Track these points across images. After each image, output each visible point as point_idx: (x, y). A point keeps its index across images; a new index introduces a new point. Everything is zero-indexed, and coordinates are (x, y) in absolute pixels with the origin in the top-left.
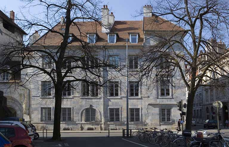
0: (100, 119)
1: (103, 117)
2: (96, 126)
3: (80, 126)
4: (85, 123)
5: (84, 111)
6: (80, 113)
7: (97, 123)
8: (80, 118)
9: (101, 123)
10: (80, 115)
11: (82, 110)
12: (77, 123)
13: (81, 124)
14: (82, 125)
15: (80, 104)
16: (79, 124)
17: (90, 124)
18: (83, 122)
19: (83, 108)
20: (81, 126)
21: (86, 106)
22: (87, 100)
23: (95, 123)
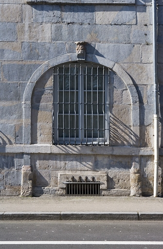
0: (136, 130)
1: (154, 118)
2: (114, 172)
3: (25, 169)
4: (56, 150)
5: (50, 83)
6: (27, 92)
7: (117, 151)
8: (26, 121)
9: (144, 151)
10: (25, 103)
11: (36, 75)
12: (9, 149)
13: (34, 157)
14: (38, 163)
15: (26, 37)
16: (21, 155)
17: (79, 157)
18: (44, 145)
19: (45, 64)
20: (33, 168)
21: (59, 53)
22: (68, 16)
23: (108, 151)
